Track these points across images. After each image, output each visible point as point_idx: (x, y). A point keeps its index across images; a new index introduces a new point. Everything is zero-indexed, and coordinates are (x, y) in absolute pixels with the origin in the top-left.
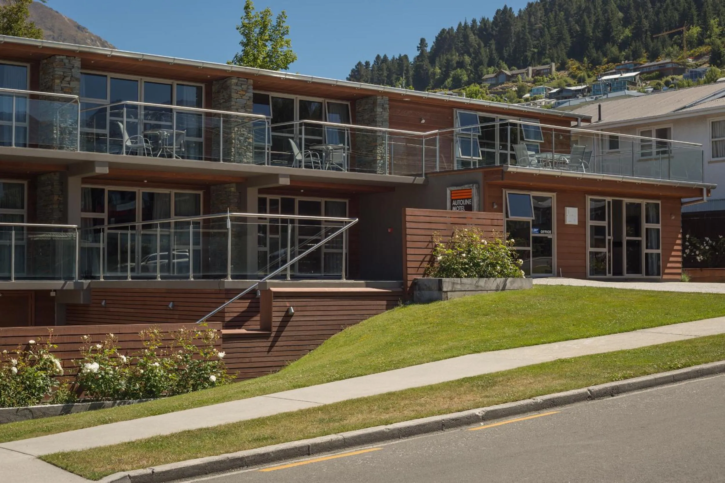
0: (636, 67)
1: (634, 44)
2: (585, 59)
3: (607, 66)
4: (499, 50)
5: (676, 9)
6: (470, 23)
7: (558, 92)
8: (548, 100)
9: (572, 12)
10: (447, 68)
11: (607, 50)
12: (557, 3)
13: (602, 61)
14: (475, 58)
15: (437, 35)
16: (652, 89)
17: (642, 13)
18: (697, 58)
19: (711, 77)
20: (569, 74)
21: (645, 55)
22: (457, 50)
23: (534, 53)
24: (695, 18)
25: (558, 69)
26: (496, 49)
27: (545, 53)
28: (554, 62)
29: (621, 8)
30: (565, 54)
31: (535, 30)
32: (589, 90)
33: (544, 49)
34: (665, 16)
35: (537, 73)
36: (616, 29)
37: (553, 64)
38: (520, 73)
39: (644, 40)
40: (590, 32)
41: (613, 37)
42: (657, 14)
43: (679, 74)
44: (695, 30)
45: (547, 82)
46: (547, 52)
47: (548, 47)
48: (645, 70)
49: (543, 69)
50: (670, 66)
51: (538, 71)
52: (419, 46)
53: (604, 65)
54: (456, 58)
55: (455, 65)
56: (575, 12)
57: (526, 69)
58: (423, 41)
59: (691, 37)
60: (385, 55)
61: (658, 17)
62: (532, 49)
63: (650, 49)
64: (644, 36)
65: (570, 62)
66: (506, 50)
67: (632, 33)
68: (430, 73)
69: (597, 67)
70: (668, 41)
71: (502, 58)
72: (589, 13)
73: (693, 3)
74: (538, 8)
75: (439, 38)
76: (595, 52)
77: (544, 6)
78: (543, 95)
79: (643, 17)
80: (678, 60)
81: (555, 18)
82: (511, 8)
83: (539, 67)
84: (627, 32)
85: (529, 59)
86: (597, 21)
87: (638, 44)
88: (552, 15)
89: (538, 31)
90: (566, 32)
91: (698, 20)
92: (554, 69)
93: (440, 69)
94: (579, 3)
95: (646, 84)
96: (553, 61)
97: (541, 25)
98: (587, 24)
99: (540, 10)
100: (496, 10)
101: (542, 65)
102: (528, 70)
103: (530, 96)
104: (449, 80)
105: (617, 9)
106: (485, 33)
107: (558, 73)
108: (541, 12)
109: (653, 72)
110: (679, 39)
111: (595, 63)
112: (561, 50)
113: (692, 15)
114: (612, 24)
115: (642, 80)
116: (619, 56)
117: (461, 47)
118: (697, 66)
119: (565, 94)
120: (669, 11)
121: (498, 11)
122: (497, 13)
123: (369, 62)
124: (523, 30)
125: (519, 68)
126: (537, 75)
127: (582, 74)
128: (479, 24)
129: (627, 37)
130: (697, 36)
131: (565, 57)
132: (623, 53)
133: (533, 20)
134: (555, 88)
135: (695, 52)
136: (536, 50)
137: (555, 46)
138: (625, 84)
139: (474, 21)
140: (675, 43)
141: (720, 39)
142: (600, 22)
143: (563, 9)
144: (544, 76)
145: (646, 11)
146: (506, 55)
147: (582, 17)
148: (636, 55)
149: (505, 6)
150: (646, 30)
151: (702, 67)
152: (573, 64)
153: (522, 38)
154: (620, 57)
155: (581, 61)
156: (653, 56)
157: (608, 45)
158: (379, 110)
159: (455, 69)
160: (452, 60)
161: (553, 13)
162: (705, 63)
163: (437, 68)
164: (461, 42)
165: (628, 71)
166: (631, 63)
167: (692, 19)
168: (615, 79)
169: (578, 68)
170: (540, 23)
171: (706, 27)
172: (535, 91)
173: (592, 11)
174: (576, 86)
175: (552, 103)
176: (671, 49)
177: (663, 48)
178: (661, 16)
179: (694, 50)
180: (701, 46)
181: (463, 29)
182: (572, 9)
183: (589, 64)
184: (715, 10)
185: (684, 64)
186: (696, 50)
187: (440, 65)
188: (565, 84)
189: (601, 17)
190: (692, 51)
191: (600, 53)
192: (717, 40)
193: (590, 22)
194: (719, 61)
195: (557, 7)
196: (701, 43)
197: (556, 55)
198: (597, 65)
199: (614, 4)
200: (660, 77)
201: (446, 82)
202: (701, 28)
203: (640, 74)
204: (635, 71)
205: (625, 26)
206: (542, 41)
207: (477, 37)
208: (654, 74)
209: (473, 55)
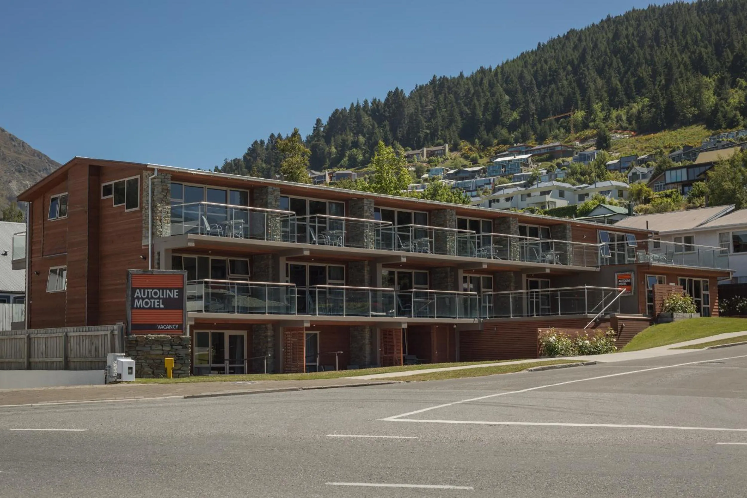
0: (528, 149)
1: (522, 127)
2: (477, 140)
3: (497, 147)
4: (393, 130)
5: (561, 94)
6: (362, 104)
7: (456, 173)
8: (448, 181)
9: (461, 95)
10: (343, 147)
11: (497, 132)
12: (446, 86)
13: (492, 142)
14: (369, 139)
15: (330, 115)
16: (546, 171)
17: (529, 97)
18: (583, 141)
19: (600, 160)
20: (462, 155)
21: (533, 137)
22: (351, 130)
23: (427, 134)
24: (580, 102)
25: (451, 150)
26: (391, 130)
27: (438, 134)
28: (447, 143)
29: (507, 92)
30: (457, 135)
31: (426, 111)
32: (485, 171)
33: (436, 130)
34: (551, 100)
35: (431, 154)
36: (504, 112)
37: (447, 145)
38: (416, 154)
39: (531, 123)
40: (480, 115)
41: (502, 120)
42: (543, 98)
43: (569, 157)
44: (580, 115)
45: (442, 162)
46: (440, 133)
47: (440, 128)
48: (536, 153)
49: (437, 150)
50: (559, 148)
51: (432, 151)
52: (315, 126)
53: (495, 146)
54: (350, 138)
55: (351, 145)
56: (464, 94)
57: (421, 150)
58: (318, 121)
59: (576, 120)
60: (279, 134)
61: (544, 101)
62: (425, 131)
63: (538, 132)
64: (531, 119)
65: (462, 144)
66: (400, 131)
67: (520, 116)
68: (326, 152)
69: (489, 148)
70: (556, 125)
71: (396, 138)
72: (478, 97)
73: (577, 89)
74: (429, 91)
75: (333, 118)
76: (486, 134)
77: (434, 88)
78: (441, 176)
79: (530, 101)
80: (566, 143)
81: (445, 99)
82: (402, 90)
83: (433, 148)
84: (515, 115)
85: (422, 140)
86: (487, 104)
87: (526, 127)
88: (441, 97)
89: (428, 112)
90: (456, 113)
91: (582, 105)
92: (447, 150)
93: (336, 148)
94: (467, 86)
95: (538, 166)
96: (445, 142)
97: (431, 107)
98: (478, 107)
99: (430, 92)
100: (387, 92)
101: (436, 146)
102: (423, 151)
103: (429, 177)
104: (346, 159)
105: (504, 92)
106: (377, 114)
107: (452, 154)
108: (431, 94)
109: (543, 154)
110: (565, 122)
111: (486, 145)
112: (454, 132)
113: (577, 100)
114: (501, 107)
115: (534, 162)
116: (508, 139)
117: (354, 127)
118: (585, 148)
119: (461, 175)
120: (554, 96)
121: (390, 93)
122: (389, 95)
123: (263, 141)
124: (416, 112)
125: (413, 149)
126: (432, 156)
127: (474, 155)
128: (370, 105)
129: (515, 120)
130: (582, 120)
131: (458, 139)
132: (512, 135)
133: (424, 102)
134: (452, 169)
135: (581, 135)
136: (428, 131)
137: (448, 128)
138: (518, 166)
139: (366, 102)
140: (561, 126)
141: (604, 123)
142: (489, 105)
143: (452, 91)
144: (439, 157)
145: (533, 95)
146: (399, 135)
147: (472, 100)
148: (524, 138)
149: (397, 89)
150: (533, 113)
151: (589, 150)
152: (465, 145)
153: (416, 120)
154: (510, 139)
155: (473, 143)
156: (541, 139)
157: (498, 128)
158: (568, 231)
159: (351, 149)
160: (347, 140)
161: (443, 95)
162: (591, 146)
163: (333, 148)
164: (354, 122)
165: (520, 153)
166: (522, 146)
167: (576, 104)
168: (509, 161)
169: (470, 149)
170: (431, 105)
171: (590, 111)
172: (433, 172)
173: (482, 94)
174: (472, 167)
175: (452, 183)
176: (558, 132)
177: (550, 131)
178: (547, 100)
179: (580, 133)
180: (586, 129)
181: (356, 110)
182: (461, 91)
183: (480, 145)
184: (598, 95)
185: (572, 147)
186: (582, 133)
187: (335, 145)
188: (461, 165)
189: (490, 101)
190: (578, 134)
191: (491, 135)
192: (602, 124)
193: (480, 105)
194: (604, 145)
195: (446, 89)
196: (586, 126)
197: (448, 137)
198: (488, 146)
199: (500, 87)
200: (550, 159)
201: (342, 162)
202: (585, 112)
203: (532, 156)
204: (526, 153)
205: (513, 109)
206: (434, 122)
207: (370, 118)
208: (545, 156)
209: (367, 135)
